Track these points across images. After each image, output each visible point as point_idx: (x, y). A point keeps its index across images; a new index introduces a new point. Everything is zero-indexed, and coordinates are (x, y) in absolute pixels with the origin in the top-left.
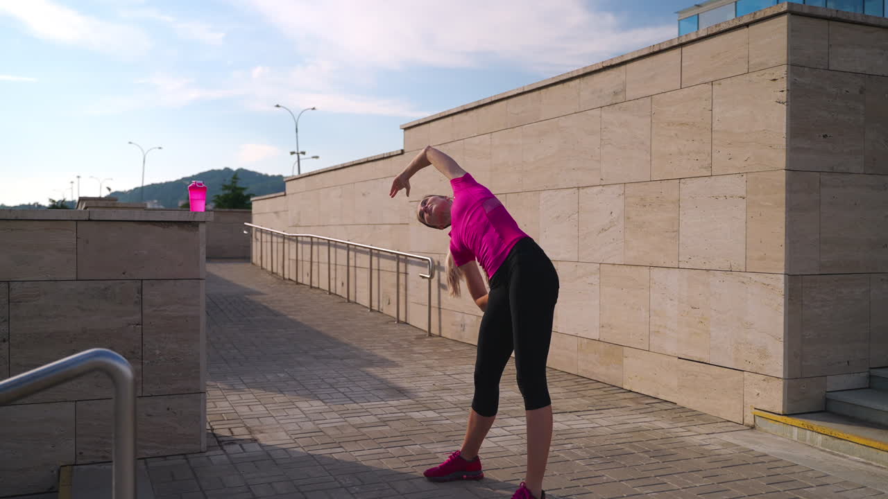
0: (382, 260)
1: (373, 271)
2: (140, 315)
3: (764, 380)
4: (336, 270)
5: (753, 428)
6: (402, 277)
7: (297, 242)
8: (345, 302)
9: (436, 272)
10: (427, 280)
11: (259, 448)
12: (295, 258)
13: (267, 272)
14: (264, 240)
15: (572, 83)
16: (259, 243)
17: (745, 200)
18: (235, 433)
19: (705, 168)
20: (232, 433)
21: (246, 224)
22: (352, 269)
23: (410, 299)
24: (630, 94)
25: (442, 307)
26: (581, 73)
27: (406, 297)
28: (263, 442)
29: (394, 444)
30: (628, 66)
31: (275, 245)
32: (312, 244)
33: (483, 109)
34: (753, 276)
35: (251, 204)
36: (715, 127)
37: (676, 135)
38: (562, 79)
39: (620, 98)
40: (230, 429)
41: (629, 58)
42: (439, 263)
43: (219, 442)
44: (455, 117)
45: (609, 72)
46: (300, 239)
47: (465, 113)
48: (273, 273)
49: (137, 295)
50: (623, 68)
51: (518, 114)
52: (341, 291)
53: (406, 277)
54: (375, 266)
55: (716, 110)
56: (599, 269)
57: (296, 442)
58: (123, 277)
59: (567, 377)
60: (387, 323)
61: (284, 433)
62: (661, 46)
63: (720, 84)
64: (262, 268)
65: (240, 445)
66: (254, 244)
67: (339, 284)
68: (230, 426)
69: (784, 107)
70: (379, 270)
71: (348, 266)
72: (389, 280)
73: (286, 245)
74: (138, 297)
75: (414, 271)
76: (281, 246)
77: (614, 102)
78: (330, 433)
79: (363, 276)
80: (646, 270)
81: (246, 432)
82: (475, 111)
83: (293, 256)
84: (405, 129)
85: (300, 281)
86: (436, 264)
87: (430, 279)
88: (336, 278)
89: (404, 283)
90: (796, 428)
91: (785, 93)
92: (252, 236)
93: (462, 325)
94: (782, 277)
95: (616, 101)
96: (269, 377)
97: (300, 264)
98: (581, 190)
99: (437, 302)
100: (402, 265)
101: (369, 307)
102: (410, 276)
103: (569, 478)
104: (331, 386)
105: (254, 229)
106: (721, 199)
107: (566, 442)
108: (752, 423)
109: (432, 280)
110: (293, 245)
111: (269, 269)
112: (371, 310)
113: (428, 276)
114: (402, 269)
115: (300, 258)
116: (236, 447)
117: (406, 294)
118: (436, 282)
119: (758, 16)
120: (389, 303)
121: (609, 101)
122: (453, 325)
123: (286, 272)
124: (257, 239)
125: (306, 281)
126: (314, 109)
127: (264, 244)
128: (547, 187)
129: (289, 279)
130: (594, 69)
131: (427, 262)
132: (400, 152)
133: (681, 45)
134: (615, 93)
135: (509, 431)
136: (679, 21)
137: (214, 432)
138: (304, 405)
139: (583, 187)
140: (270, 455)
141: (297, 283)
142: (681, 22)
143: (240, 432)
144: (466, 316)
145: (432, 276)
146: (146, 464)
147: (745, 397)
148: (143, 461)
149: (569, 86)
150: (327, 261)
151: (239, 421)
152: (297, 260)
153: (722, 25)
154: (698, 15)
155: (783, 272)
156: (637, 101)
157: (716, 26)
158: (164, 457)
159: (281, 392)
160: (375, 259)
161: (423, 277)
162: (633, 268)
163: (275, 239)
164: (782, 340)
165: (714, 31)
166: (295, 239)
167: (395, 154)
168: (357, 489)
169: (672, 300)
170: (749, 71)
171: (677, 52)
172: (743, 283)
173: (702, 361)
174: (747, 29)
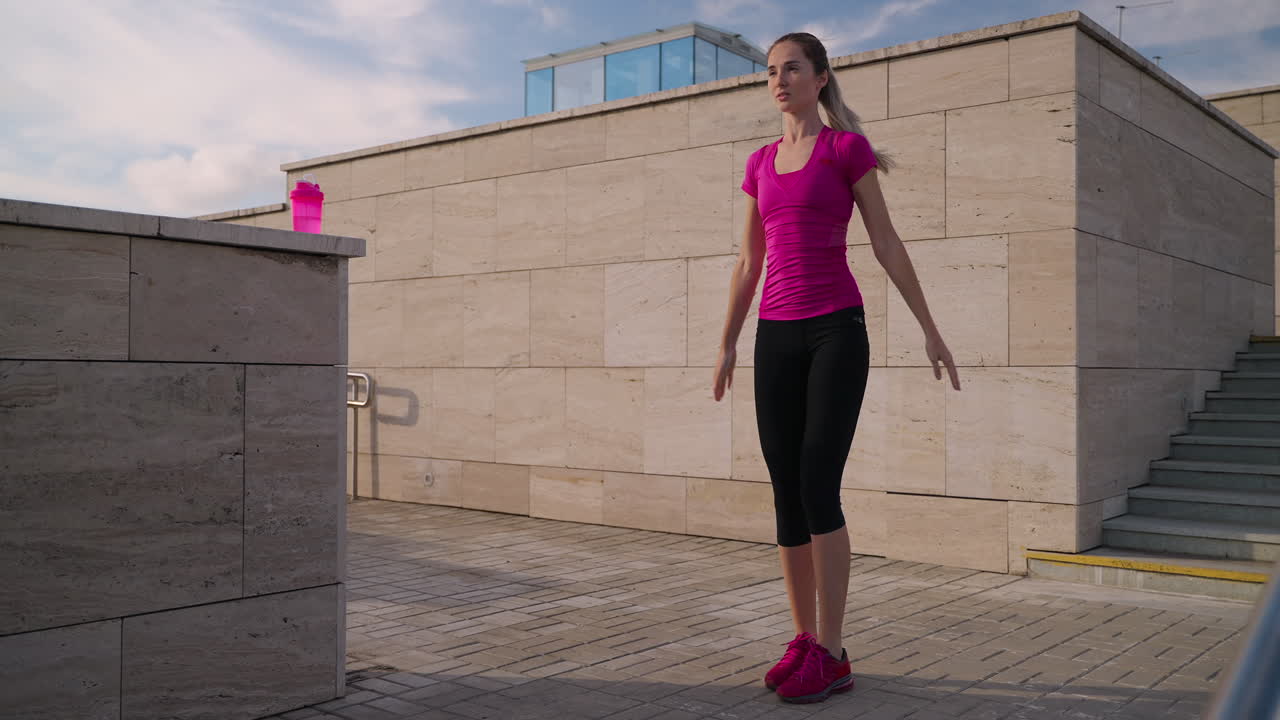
2: (241, 435)
3: (1044, 510)
5: (1025, 576)
17: (1006, 270)
19: (935, 228)
33: (476, 141)
34: (1025, 372)
36: (952, 172)
39: (770, 129)
42: (374, 382)
47: (435, 148)
49: (237, 394)
51: (557, 149)
55: (952, 149)
58: (212, 357)
63: (959, 115)
69: (1073, 148)
74: (237, 399)
77: (757, 136)
84: (289, 171)
90: (1101, 568)
91: (1073, 128)
93: (427, 478)
94: (1073, 371)
95: (762, 134)
98: (692, 262)
106: (964, 269)
108: (1024, 569)
109: (363, 410)
113: (362, 403)
118: (370, 412)
119: (1028, 27)
121: (746, 133)
122: (408, 477)
128: (620, 258)
132: (281, 208)
133: (888, 59)
134: (760, 123)
136: (526, 73)
139: (697, 258)
142: (529, 76)
144: (438, 461)
147: (1010, 536)
154: (553, 67)
155: (1074, 362)
157: (955, 36)
164: (1074, 453)
165: (952, 43)
169: (873, 412)
170: (1011, 98)
171: (881, 69)
172: (1004, 381)
173: (931, 493)
174: (1005, 43)
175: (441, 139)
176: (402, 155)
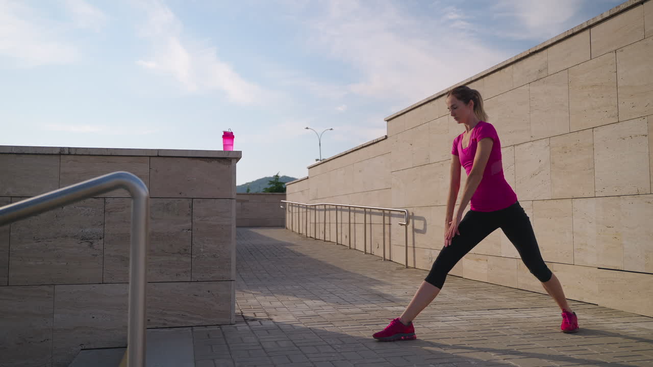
0: (373, 216)
1: (367, 225)
2: (191, 223)
4: (341, 227)
6: (387, 227)
7: (315, 210)
8: (347, 249)
9: (411, 220)
10: (404, 227)
11: (272, 323)
12: (314, 222)
13: (296, 233)
14: (294, 211)
15: (506, 69)
16: (291, 214)
17: (647, 137)
18: (257, 315)
19: (613, 117)
20: (255, 315)
21: (282, 201)
22: (352, 225)
23: (393, 243)
24: (551, 70)
25: (416, 246)
26: (513, 60)
27: (390, 241)
28: (276, 321)
29: (371, 323)
30: (549, 49)
31: (301, 214)
32: (325, 210)
35: (285, 188)
36: (620, 84)
37: (589, 95)
38: (499, 67)
39: (544, 74)
40: (254, 313)
41: (550, 43)
42: (413, 214)
43: (245, 320)
44: (423, 106)
45: (534, 56)
46: (317, 207)
47: (429, 103)
48: (299, 234)
49: (189, 209)
50: (545, 52)
52: (345, 242)
53: (390, 226)
54: (368, 221)
55: (620, 71)
56: (532, 205)
57: (299, 321)
58: (179, 196)
59: (509, 290)
60: (377, 260)
61: (291, 316)
62: (574, 29)
63: (622, 51)
64: (292, 231)
65: (260, 322)
66: (287, 215)
67: (344, 237)
68: (254, 312)
70: (371, 224)
71: (350, 223)
72: (378, 230)
73: (308, 213)
74: (189, 211)
75: (395, 221)
76: (305, 214)
77: (539, 78)
78: (326, 317)
79: (360, 229)
80: (569, 201)
81: (266, 315)
82: (436, 100)
83: (313, 221)
84: (388, 121)
85: (317, 237)
86: (411, 214)
87: (406, 226)
88: (341, 233)
89: (388, 232)
92: (286, 209)
93: (430, 258)
95: (540, 77)
96: (289, 287)
97: (317, 225)
98: (516, 147)
99: (412, 243)
100: (387, 218)
101: (364, 251)
102: (392, 226)
103: (506, 345)
104: (331, 293)
105: (287, 204)
106: (627, 139)
107: (505, 325)
109: (408, 226)
110: (313, 212)
111: (298, 232)
112: (366, 253)
113: (405, 223)
114: (387, 221)
115: (317, 221)
116: (257, 323)
117: (390, 239)
118: (411, 227)
120: (378, 247)
121: (535, 78)
122: (424, 258)
123: (308, 232)
124: (289, 211)
125: (322, 237)
126: (331, 129)
127: (294, 214)
129: (311, 237)
130: (523, 56)
131: (404, 214)
132: (384, 137)
133: (590, 27)
134: (540, 71)
135: (461, 318)
137: (243, 314)
138: (309, 302)
139: (517, 145)
140: (279, 327)
141: (316, 239)
143: (260, 315)
144: (433, 251)
145: (408, 223)
146: (192, 330)
148: (190, 328)
149: (504, 71)
150: (335, 222)
151: (262, 309)
152: (315, 223)
153: (621, 6)
156: (557, 74)
158: (206, 326)
159: (295, 295)
160: (368, 216)
161: (401, 225)
162: (559, 201)
163: (301, 209)
165: (616, 12)
166: (314, 208)
167: (381, 139)
168: (339, 346)
169: (590, 223)
170: (646, 37)
171: (587, 32)
172: (649, 202)
173: (617, 269)
174: (641, 6)
175: (430, 99)
176: (419, 108)
